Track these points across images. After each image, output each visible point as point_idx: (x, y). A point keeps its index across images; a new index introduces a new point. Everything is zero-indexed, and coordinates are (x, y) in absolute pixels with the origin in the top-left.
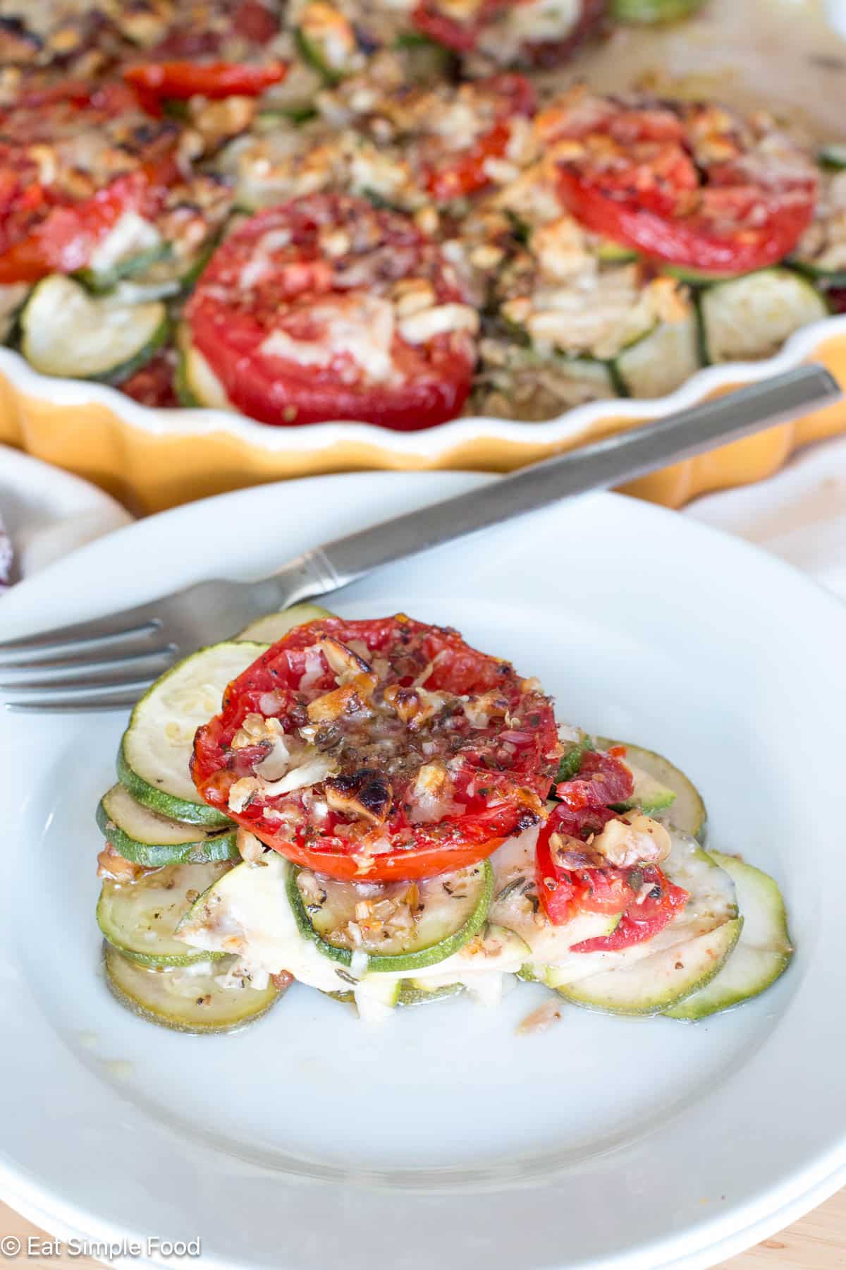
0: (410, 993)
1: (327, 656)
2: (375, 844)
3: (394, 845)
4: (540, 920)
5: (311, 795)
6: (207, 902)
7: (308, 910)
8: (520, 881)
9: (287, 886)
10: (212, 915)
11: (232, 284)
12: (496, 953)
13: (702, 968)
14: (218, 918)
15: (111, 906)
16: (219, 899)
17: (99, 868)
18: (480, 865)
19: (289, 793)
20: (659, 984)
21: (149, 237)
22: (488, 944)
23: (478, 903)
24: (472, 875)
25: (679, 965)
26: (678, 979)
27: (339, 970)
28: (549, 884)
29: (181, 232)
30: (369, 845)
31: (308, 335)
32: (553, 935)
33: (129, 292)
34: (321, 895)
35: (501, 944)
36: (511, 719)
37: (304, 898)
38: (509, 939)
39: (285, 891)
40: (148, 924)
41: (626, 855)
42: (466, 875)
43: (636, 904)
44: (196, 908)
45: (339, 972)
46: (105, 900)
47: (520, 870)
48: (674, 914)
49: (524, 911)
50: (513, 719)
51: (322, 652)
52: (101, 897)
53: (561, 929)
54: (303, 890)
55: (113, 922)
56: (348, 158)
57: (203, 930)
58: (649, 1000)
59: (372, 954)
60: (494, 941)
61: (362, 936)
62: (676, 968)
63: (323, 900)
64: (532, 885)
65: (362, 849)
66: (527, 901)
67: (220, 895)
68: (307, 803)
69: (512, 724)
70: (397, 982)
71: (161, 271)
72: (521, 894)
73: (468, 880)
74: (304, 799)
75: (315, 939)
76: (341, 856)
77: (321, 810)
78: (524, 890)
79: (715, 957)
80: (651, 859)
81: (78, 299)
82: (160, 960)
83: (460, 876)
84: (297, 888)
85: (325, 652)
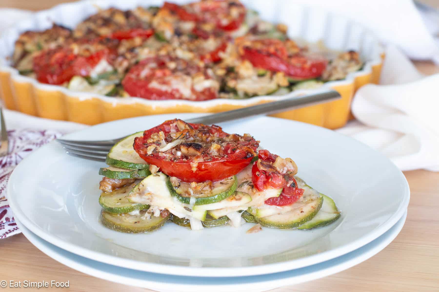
0: (209, 222)
1: (178, 127)
2: (198, 159)
3: (205, 160)
4: (255, 190)
5: (175, 150)
6: (139, 187)
7: (174, 188)
8: (246, 182)
9: (166, 183)
10: (141, 190)
11: (138, 75)
12: (240, 199)
13: (310, 212)
14: (143, 191)
15: (104, 199)
16: (143, 186)
17: (100, 187)
18: (233, 177)
19: (168, 150)
20: (295, 217)
21: (110, 69)
22: (237, 197)
23: (233, 184)
24: (230, 179)
25: (302, 212)
26: (302, 216)
27: (185, 207)
28: (258, 175)
29: (120, 64)
30: (196, 159)
31: (164, 83)
32: (259, 195)
33: (103, 82)
34: (179, 184)
35: (241, 197)
36: (241, 139)
37: (173, 185)
38: (244, 195)
39: (166, 184)
40: (117, 202)
41: (283, 169)
42: (228, 179)
43: (287, 186)
44: (135, 189)
45: (185, 208)
46: (102, 198)
47: (247, 179)
48: (299, 197)
49: (249, 189)
50: (242, 139)
51: (176, 126)
52: (100, 197)
53: (261, 193)
54: (172, 182)
55: (105, 202)
56: (174, 50)
57: (137, 195)
58: (292, 222)
59: (197, 198)
60: (239, 196)
61: (193, 192)
62: (301, 212)
63: (179, 186)
64: (251, 182)
65: (194, 161)
66: (249, 186)
67: (143, 184)
68: (174, 153)
69: (241, 141)
70: (205, 211)
71: (114, 77)
72: (247, 185)
73: (229, 180)
74: (173, 151)
75: (177, 195)
76: (186, 164)
77: (179, 154)
78: (248, 184)
79: (314, 208)
80: (291, 171)
81: (86, 84)
82: (122, 209)
83: (226, 180)
84: (170, 182)
85: (177, 125)
